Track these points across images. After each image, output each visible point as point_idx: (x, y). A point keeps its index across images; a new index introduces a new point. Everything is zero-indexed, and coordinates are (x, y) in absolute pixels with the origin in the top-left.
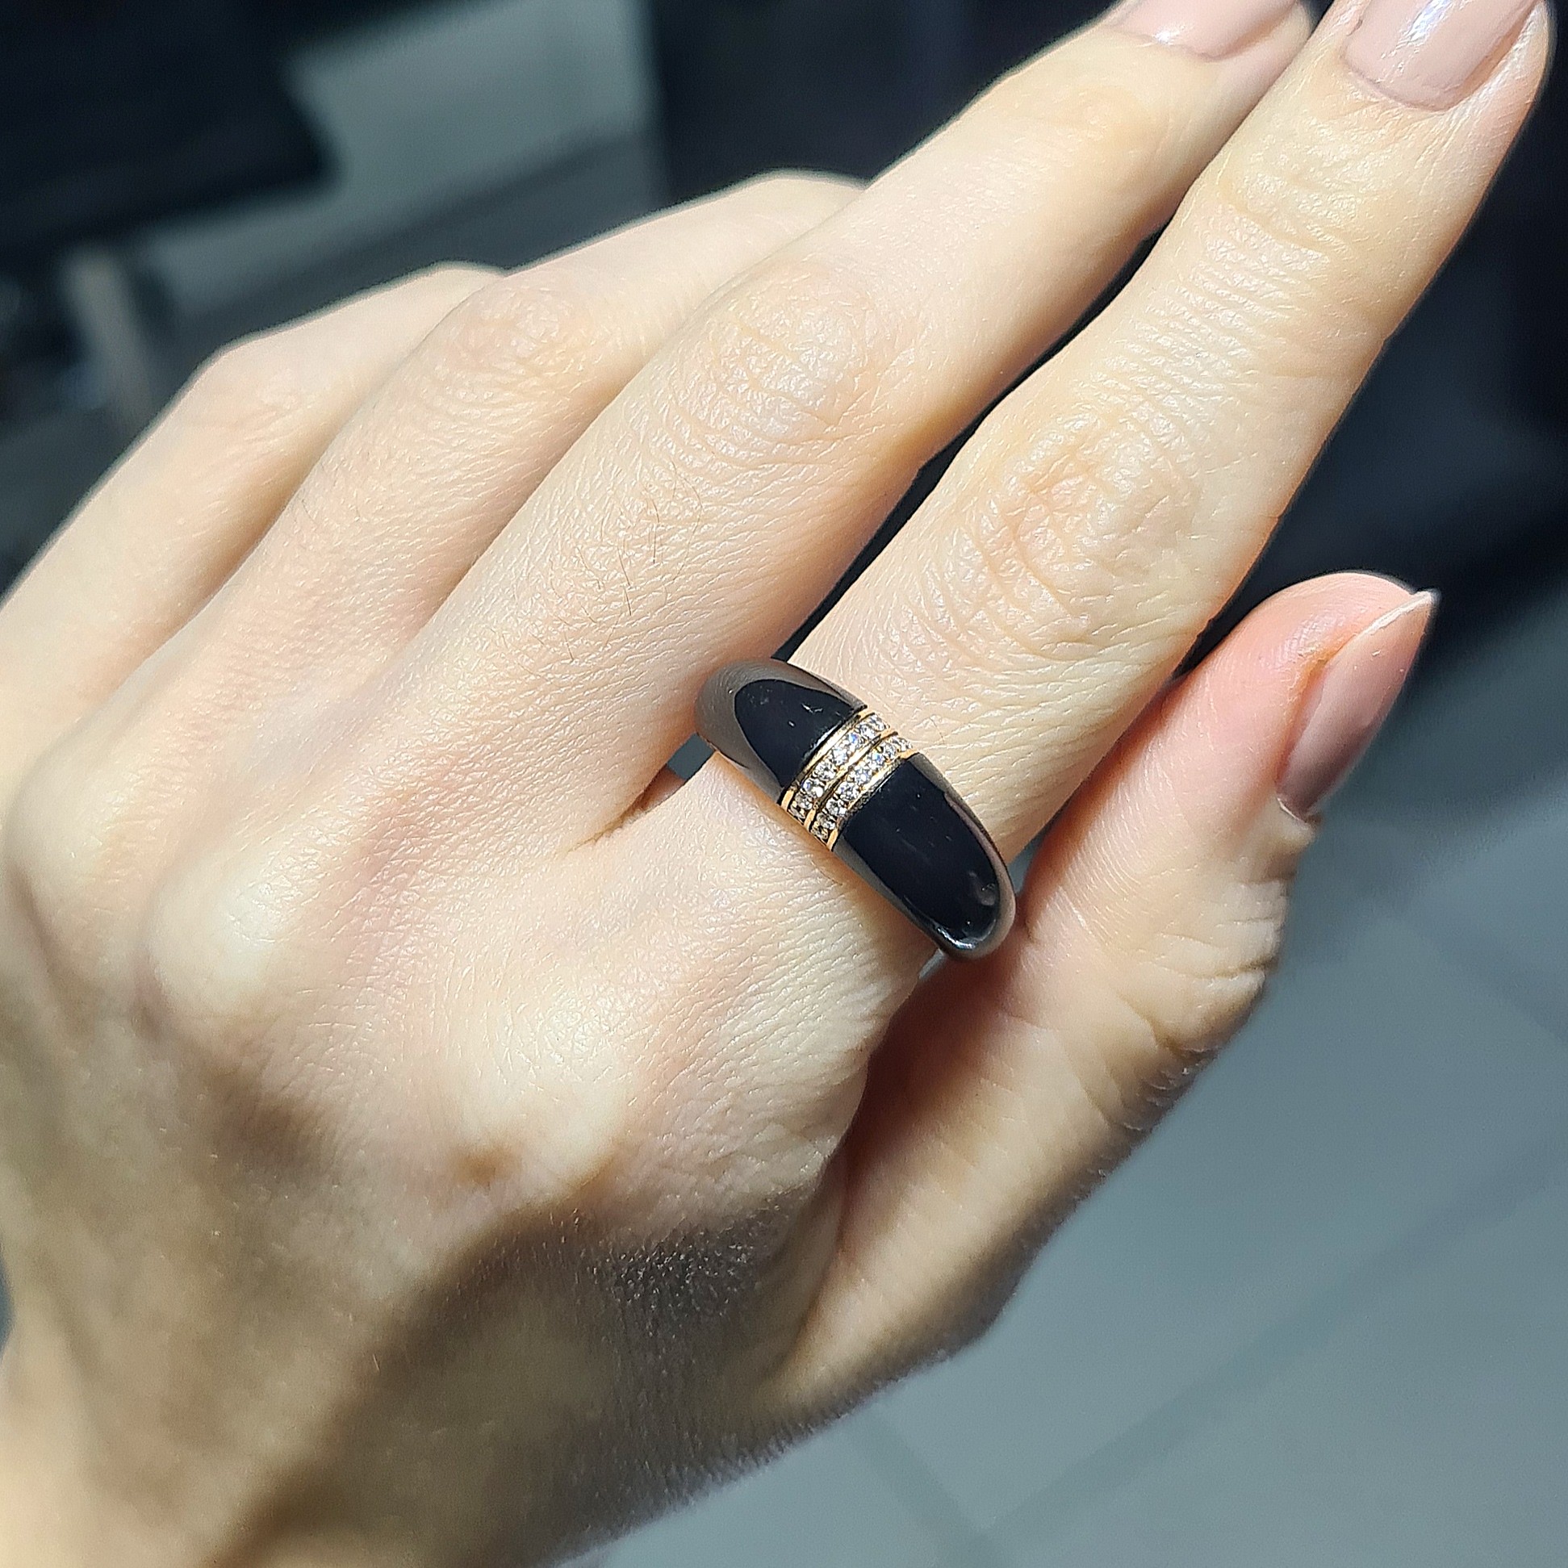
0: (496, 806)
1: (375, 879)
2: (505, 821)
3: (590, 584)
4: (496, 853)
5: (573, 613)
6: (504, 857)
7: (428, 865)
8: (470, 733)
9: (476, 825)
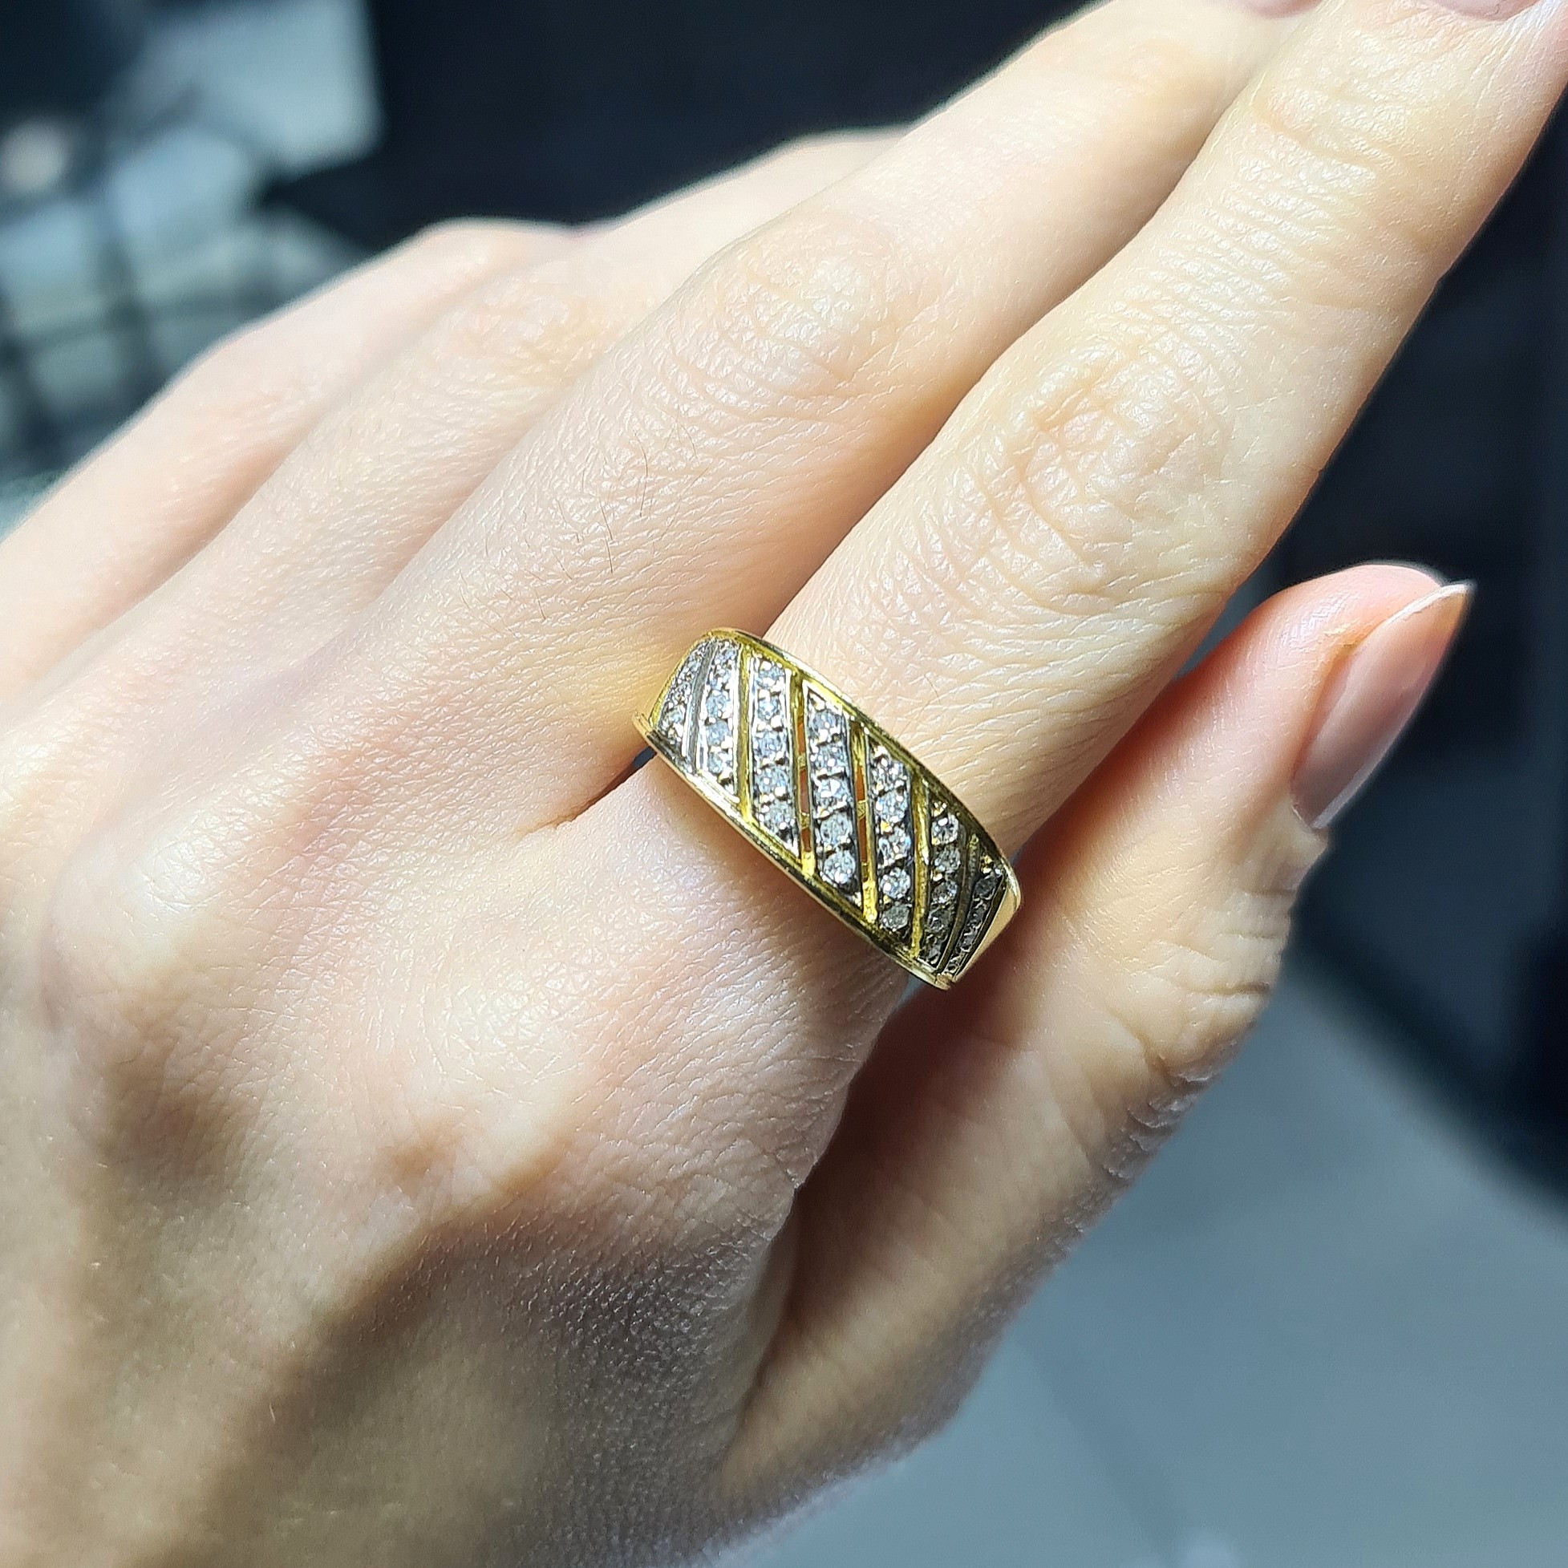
0: (450, 775)
1: (310, 847)
2: (459, 793)
3: (567, 537)
4: (447, 828)
5: (547, 568)
6: (455, 831)
7: (370, 836)
8: (424, 693)
9: (426, 794)
